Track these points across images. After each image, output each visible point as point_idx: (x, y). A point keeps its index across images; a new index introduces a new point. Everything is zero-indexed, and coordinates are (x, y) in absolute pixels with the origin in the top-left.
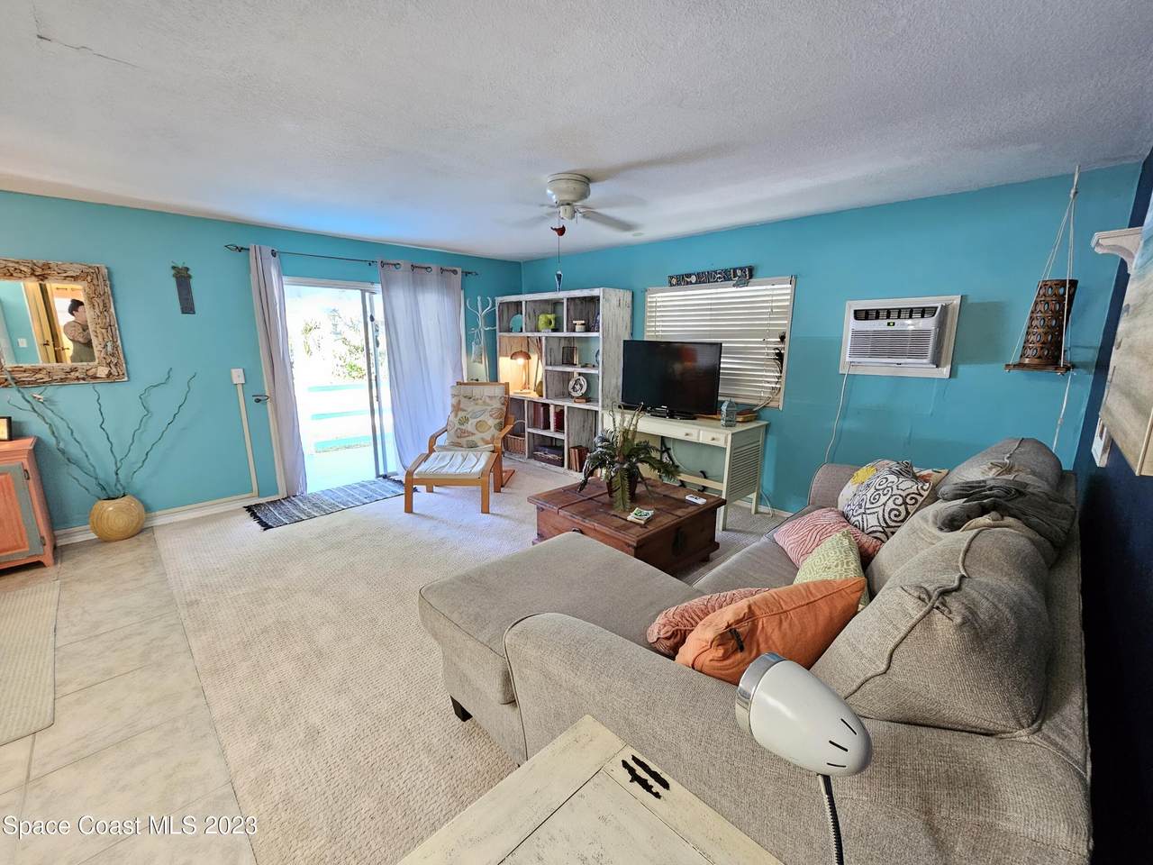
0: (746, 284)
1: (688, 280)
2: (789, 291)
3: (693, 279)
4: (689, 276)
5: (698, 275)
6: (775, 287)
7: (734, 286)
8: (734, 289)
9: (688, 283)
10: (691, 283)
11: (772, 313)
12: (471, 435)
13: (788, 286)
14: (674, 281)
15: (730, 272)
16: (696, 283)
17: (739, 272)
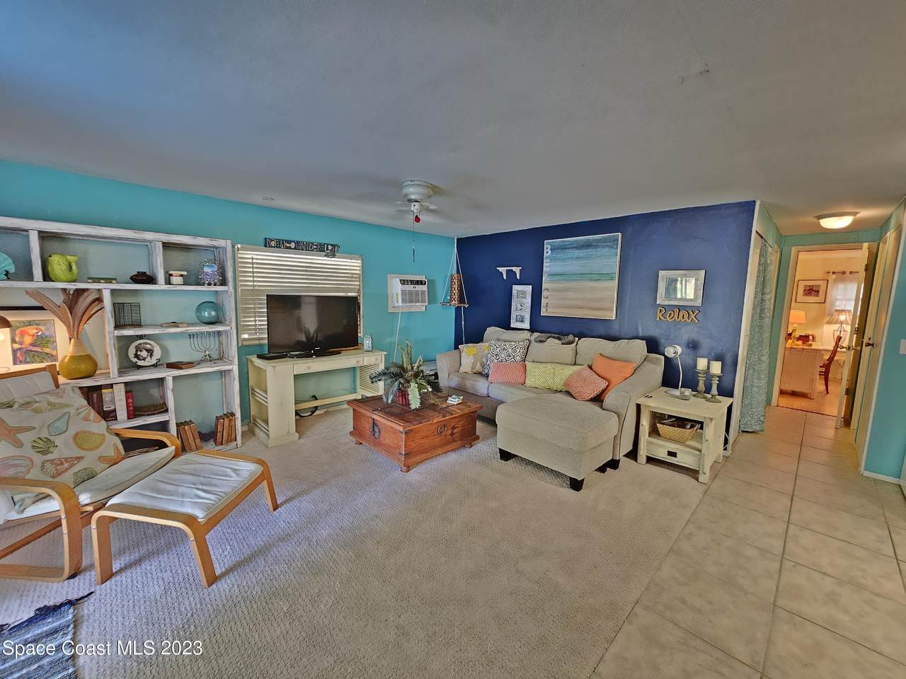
0: (334, 256)
1: (288, 245)
2: (360, 265)
3: (293, 245)
4: (290, 242)
5: (297, 243)
6: (353, 261)
7: (325, 256)
8: (326, 258)
9: (287, 248)
10: (290, 248)
11: (352, 277)
12: (76, 462)
13: (360, 261)
14: (273, 244)
15: (324, 246)
16: (295, 248)
17: (330, 247)
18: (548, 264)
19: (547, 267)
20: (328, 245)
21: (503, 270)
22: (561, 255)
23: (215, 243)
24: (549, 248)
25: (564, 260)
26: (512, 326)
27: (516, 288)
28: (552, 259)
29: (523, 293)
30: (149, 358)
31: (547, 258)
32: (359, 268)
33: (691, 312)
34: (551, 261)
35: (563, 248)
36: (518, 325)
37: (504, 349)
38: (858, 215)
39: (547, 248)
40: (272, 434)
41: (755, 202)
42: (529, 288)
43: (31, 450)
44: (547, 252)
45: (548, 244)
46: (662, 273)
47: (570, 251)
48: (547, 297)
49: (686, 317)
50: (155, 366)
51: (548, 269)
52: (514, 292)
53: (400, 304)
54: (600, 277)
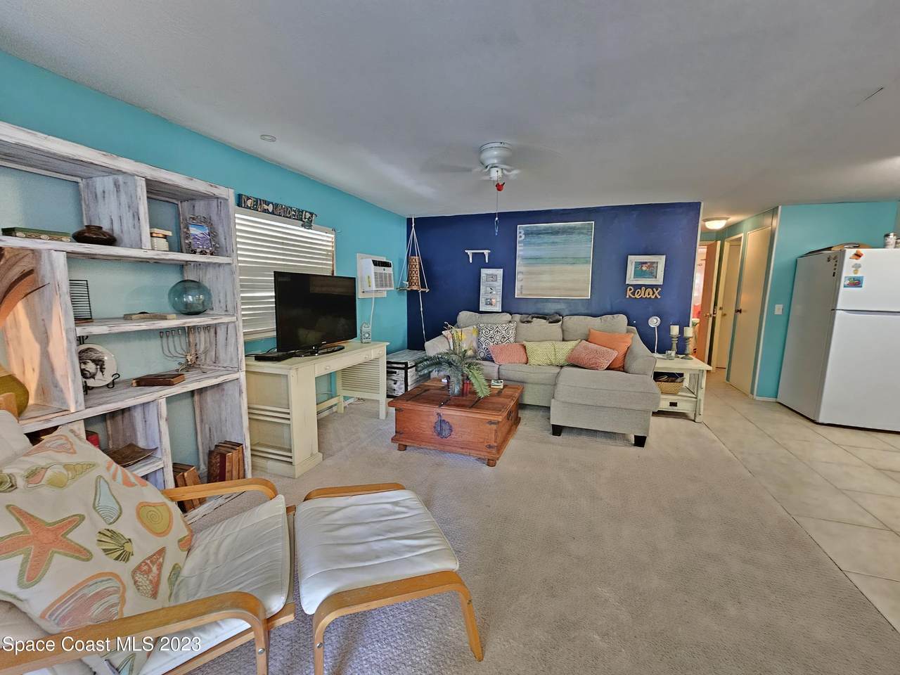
0: (310, 227)
1: (266, 207)
2: (333, 240)
3: (271, 208)
4: (268, 203)
5: (276, 206)
6: (327, 235)
7: (302, 226)
8: (303, 229)
9: (264, 210)
10: (267, 211)
12: (161, 560)
13: (333, 236)
14: (249, 203)
15: (302, 212)
16: (273, 213)
17: (308, 215)
18: (521, 248)
19: (520, 250)
20: (306, 212)
21: (469, 252)
22: (535, 240)
23: (216, 192)
24: (523, 232)
25: (539, 244)
26: (481, 309)
27: (484, 272)
28: (526, 244)
29: (494, 277)
30: (99, 374)
31: (520, 242)
32: (330, 244)
33: (654, 289)
34: (525, 245)
35: (539, 233)
36: (489, 309)
37: (497, 331)
38: (729, 220)
39: (520, 233)
40: (296, 460)
41: (700, 203)
42: (500, 272)
43: (107, 558)
44: (521, 237)
45: (521, 229)
46: (631, 258)
47: (546, 236)
48: (522, 280)
49: (651, 293)
50: (112, 385)
51: (521, 253)
52: (483, 275)
53: (374, 288)
54: (575, 260)
